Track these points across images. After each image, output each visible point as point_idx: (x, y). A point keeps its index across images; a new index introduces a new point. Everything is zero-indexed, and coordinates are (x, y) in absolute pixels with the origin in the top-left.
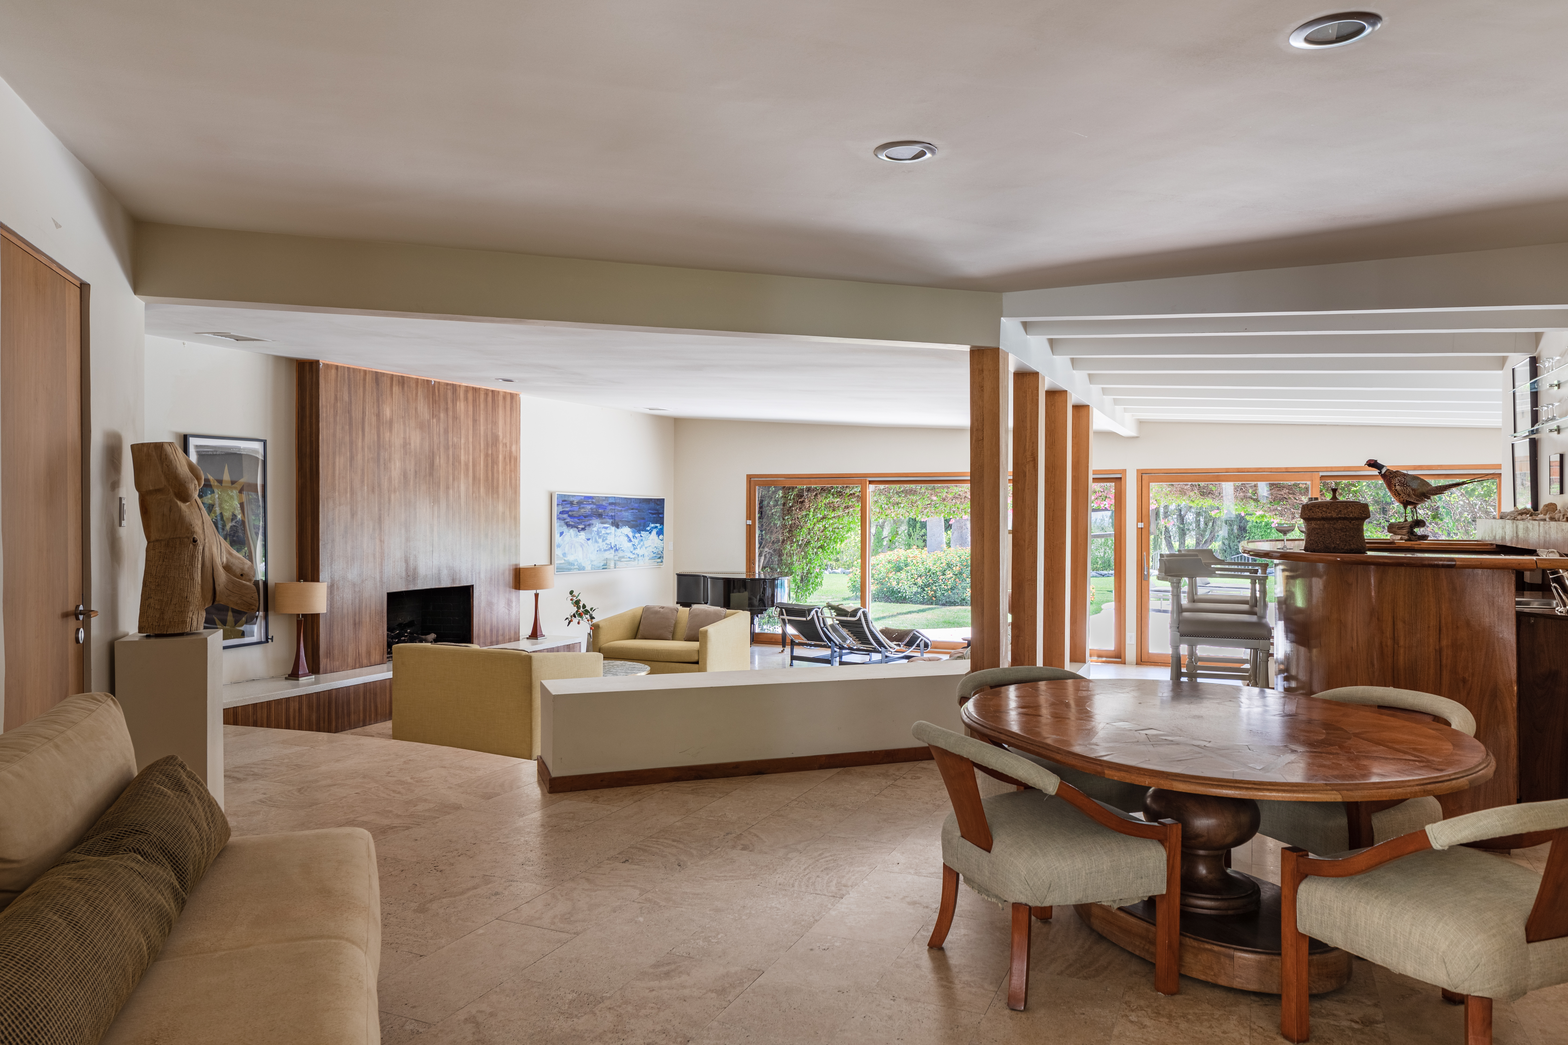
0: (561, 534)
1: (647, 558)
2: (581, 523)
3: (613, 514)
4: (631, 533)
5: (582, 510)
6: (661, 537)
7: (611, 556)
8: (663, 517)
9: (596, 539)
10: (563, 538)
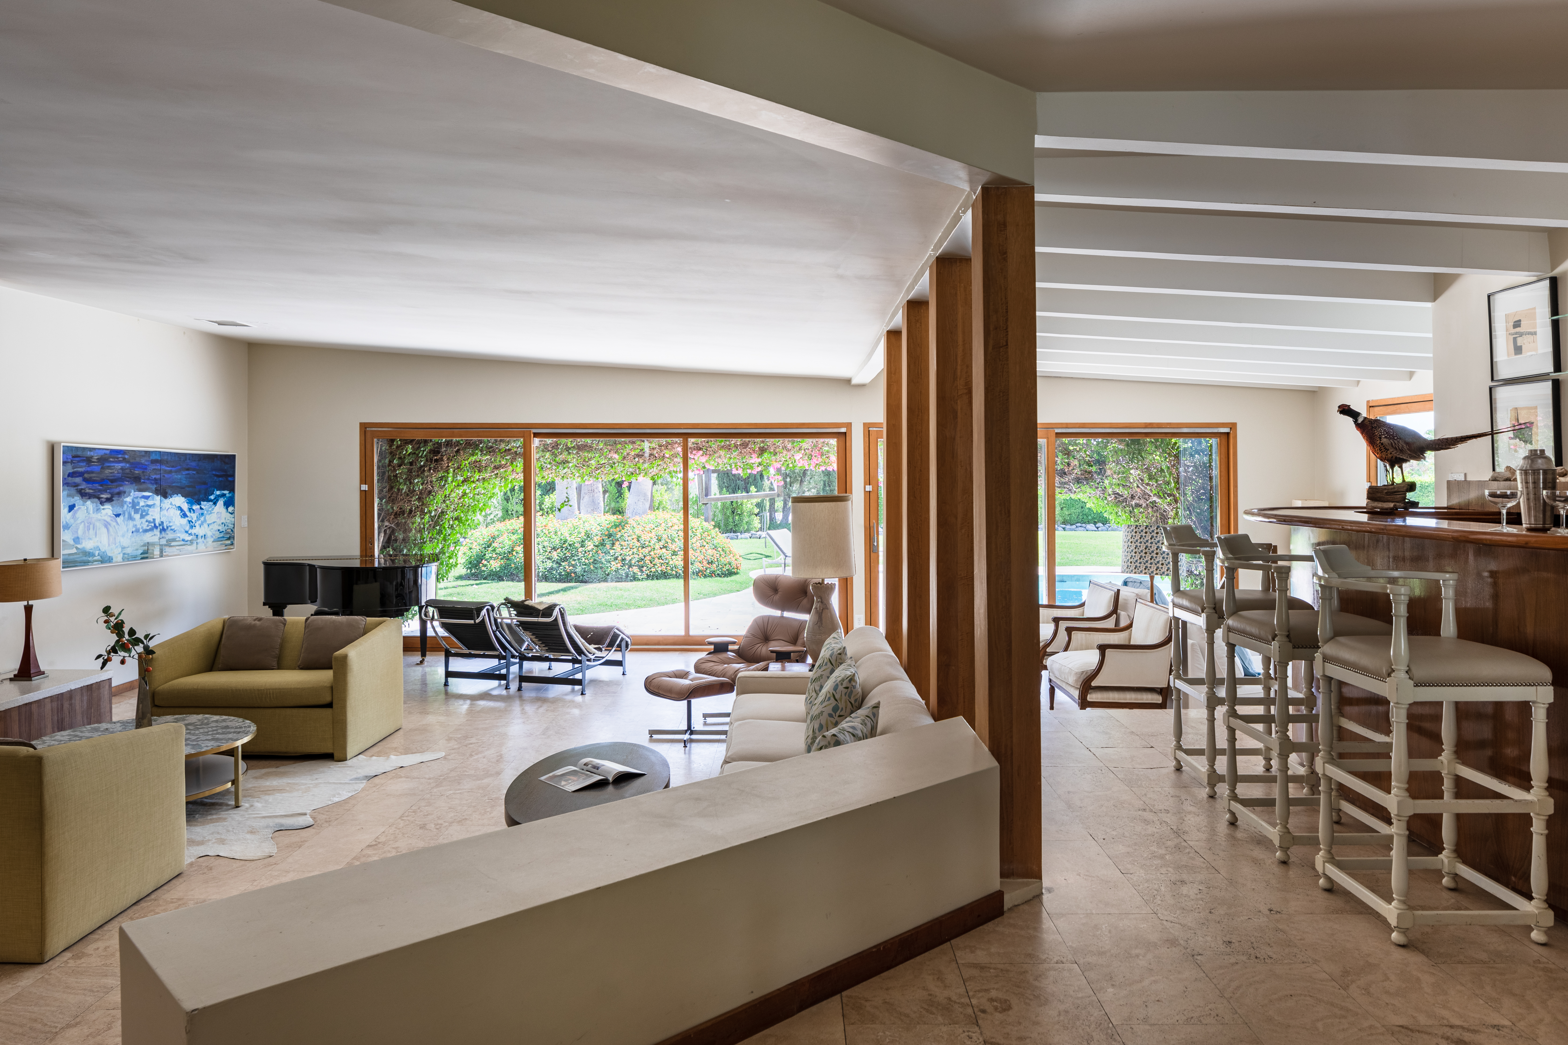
0: (71, 508)
1: (210, 540)
2: (105, 491)
3: (158, 477)
4: (186, 504)
5: (107, 471)
6: (231, 509)
7: (155, 539)
8: (234, 481)
9: (130, 515)
10: (74, 515)
